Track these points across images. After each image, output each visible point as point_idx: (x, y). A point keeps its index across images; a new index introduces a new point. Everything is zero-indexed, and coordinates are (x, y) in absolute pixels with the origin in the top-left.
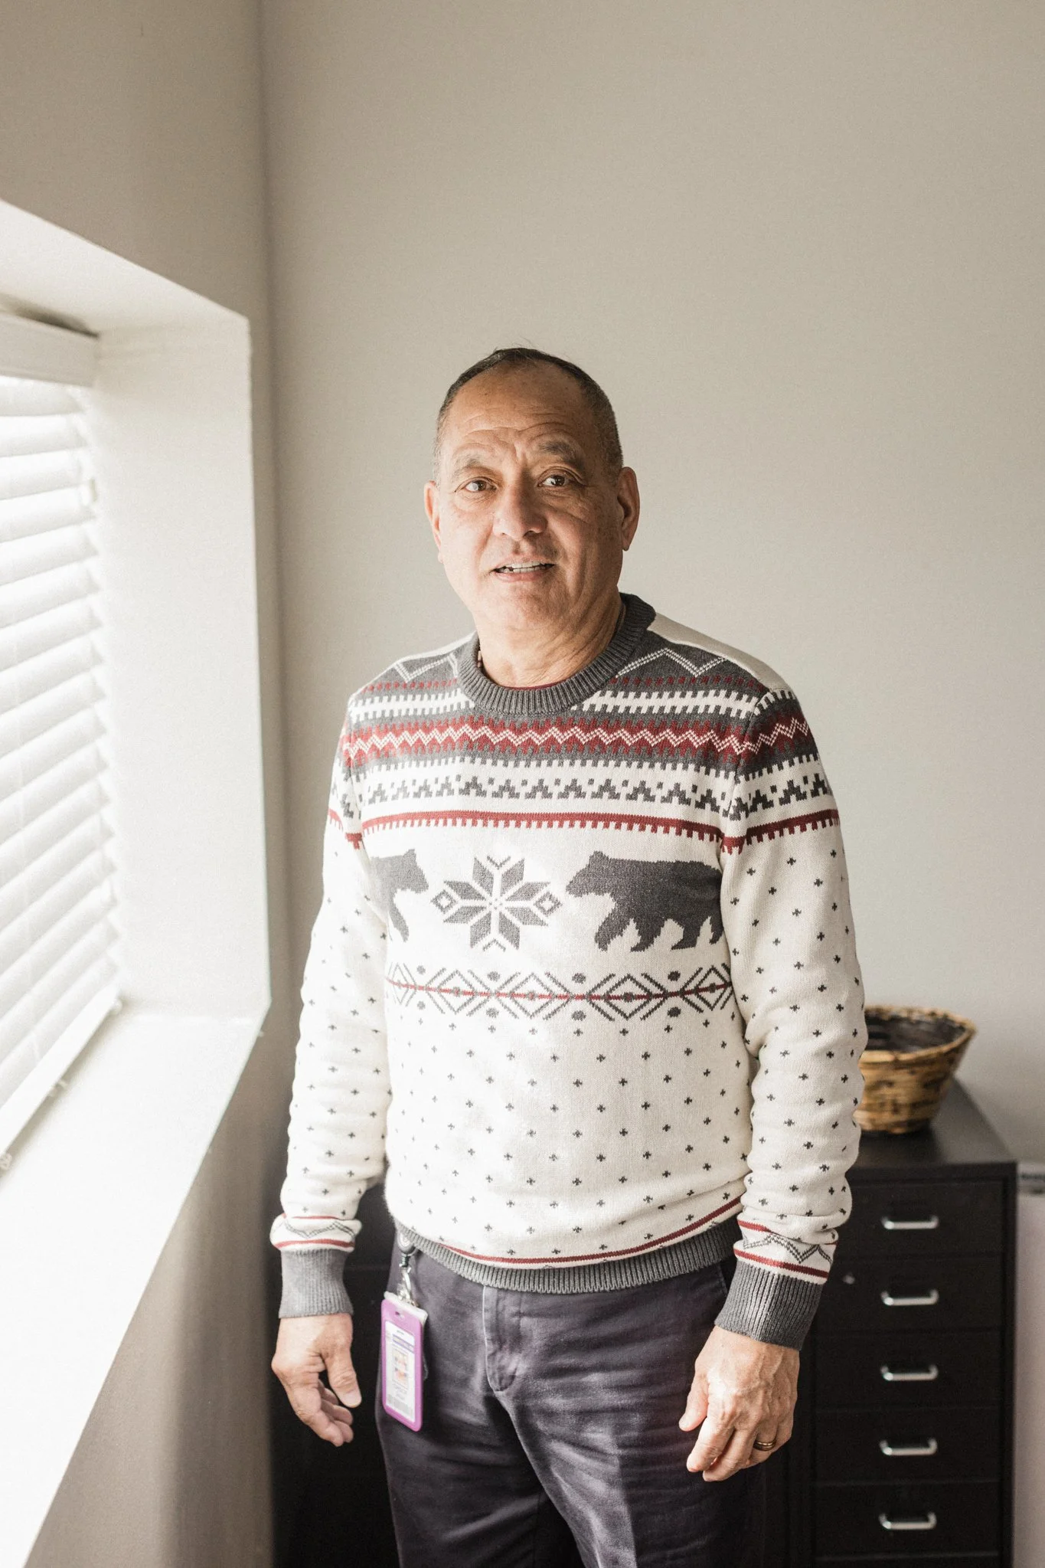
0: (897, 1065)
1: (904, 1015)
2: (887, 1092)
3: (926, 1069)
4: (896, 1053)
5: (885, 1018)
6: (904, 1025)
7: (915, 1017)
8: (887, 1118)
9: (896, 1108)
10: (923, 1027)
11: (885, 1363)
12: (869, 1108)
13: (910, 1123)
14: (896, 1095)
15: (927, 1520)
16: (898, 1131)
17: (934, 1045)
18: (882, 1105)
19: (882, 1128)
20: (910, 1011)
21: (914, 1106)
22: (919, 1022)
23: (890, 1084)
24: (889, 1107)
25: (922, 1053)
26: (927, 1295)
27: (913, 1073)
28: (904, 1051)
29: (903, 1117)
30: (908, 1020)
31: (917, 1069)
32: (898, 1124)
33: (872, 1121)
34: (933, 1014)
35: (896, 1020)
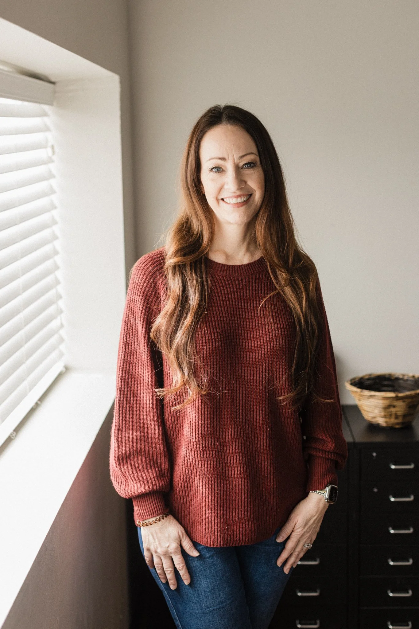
0: (397, 398)
1: (401, 377)
2: (393, 410)
3: (410, 400)
4: (397, 393)
5: (393, 378)
6: (401, 382)
7: (406, 378)
8: (393, 421)
9: (397, 417)
10: (409, 382)
11: (391, 526)
12: (385, 417)
13: (403, 423)
14: (397, 411)
15: (408, 593)
16: (397, 427)
17: (413, 390)
18: (391, 415)
19: (390, 425)
20: (404, 375)
21: (404, 416)
22: (407, 380)
23: (394, 406)
24: (393, 416)
25: (408, 393)
26: (409, 496)
27: (404, 402)
28: (400, 392)
29: (400, 420)
30: (402, 379)
31: (406, 400)
32: (398, 424)
33: (386, 422)
34: (413, 377)
35: (397, 379)
